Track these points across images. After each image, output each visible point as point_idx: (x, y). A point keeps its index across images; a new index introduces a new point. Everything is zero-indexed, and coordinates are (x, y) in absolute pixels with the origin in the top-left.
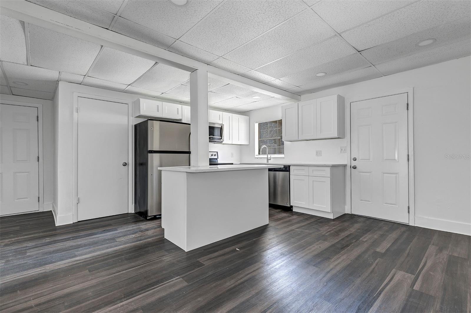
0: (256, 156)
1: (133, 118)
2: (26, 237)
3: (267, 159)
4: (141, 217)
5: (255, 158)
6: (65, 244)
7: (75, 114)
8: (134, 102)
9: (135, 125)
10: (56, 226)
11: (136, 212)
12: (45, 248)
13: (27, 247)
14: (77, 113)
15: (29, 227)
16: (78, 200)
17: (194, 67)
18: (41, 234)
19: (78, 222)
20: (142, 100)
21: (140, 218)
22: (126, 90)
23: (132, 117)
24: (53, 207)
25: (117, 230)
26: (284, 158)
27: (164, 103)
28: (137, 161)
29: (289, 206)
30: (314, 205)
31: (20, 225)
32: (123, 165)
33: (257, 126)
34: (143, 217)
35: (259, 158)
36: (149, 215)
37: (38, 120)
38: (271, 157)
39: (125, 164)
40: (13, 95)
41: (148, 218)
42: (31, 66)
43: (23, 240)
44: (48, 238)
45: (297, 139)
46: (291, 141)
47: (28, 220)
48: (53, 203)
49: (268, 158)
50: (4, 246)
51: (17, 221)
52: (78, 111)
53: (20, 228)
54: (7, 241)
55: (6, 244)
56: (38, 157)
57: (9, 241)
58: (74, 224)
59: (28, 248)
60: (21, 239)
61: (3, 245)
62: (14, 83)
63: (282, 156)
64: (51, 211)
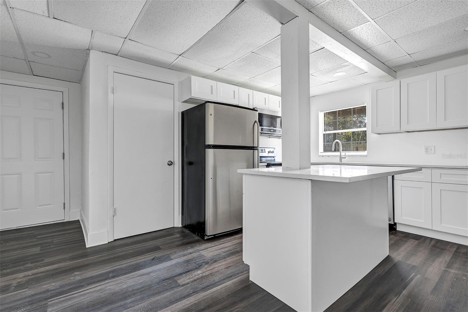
0: (320, 154)
1: (180, 103)
2: (48, 268)
3: (340, 158)
4: (194, 235)
5: (320, 156)
6: (103, 287)
7: (111, 95)
8: (180, 82)
9: (182, 112)
10: (87, 247)
11: (183, 226)
12: (75, 295)
13: (48, 291)
14: (113, 94)
15: (52, 248)
16: (115, 211)
17: (294, 13)
18: (68, 263)
19: (115, 240)
20: (193, 78)
21: (194, 237)
22: (173, 65)
23: (179, 101)
24: (81, 216)
25: (171, 259)
26: (366, 156)
27: (219, 83)
28: (185, 159)
29: (393, 224)
30: (442, 225)
31: (40, 244)
32: (168, 164)
33: (321, 116)
34: (198, 235)
35: (326, 156)
36: (208, 235)
37: (63, 108)
38: (346, 154)
39: (171, 164)
40: (34, 75)
41: (205, 238)
42: (54, 18)
43: (43, 274)
44: (78, 271)
45: (399, 130)
46: (379, 134)
47: (52, 236)
48: (81, 210)
49: (342, 157)
50: (16, 287)
51: (38, 237)
52: (114, 91)
53: (41, 249)
54: (21, 275)
55: (19, 282)
56: (64, 154)
57: (25, 277)
58: (109, 244)
59: (49, 294)
60: (41, 273)
61: (15, 285)
62: (33, 53)
63: (365, 153)
64: (78, 221)
